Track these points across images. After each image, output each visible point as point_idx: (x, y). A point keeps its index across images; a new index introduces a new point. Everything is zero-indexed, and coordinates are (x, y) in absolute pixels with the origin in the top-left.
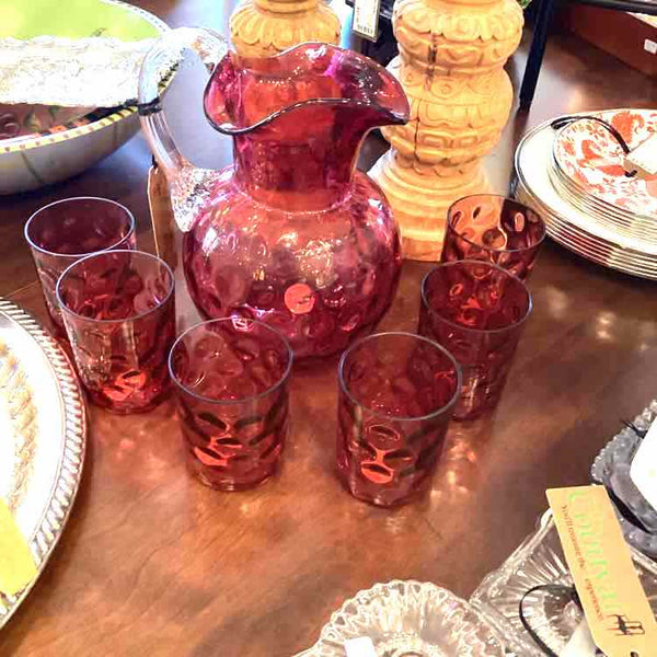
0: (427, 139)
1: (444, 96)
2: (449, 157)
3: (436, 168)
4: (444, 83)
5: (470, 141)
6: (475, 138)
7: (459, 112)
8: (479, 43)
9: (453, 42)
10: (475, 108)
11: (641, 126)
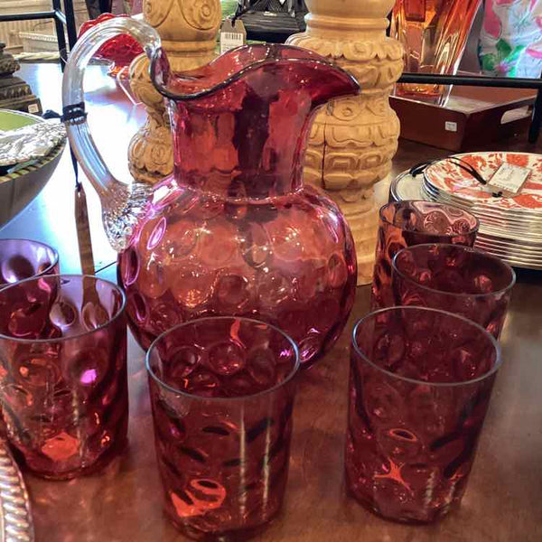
0: (337, 161)
1: (347, 118)
2: (356, 178)
3: (341, 193)
4: (345, 106)
5: (374, 160)
6: (379, 157)
7: (363, 131)
8: (375, 62)
9: (353, 62)
10: (376, 126)
11: (484, 165)
